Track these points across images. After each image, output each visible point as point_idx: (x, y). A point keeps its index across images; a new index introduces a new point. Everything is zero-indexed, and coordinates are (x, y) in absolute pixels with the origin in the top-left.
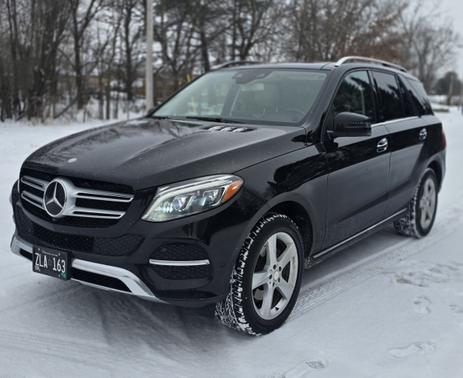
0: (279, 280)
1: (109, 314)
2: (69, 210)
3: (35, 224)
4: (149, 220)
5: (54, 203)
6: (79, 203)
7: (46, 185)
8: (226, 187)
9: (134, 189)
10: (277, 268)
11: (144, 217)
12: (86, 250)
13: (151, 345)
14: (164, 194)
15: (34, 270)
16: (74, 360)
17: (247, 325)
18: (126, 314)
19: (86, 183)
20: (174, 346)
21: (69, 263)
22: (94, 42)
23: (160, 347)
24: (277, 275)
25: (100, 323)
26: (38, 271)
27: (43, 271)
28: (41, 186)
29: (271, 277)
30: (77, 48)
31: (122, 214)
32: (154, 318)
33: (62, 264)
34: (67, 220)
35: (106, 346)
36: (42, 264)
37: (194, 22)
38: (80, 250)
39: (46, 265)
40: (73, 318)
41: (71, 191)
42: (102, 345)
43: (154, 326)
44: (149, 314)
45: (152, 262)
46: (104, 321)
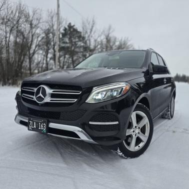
0: (139, 133)
1: (62, 151)
2: (48, 99)
3: (28, 108)
4: (89, 102)
5: (40, 96)
6: (53, 96)
7: (36, 89)
8: (124, 88)
9: (83, 87)
10: (137, 127)
11: (86, 102)
12: (56, 119)
13: (88, 164)
14: (96, 90)
15: (29, 130)
16: (52, 174)
17: (122, 153)
18: (70, 150)
19: (56, 87)
20: (98, 165)
21: (48, 125)
22: (36, 61)
23: (92, 165)
24: (137, 131)
25: (59, 155)
26: (31, 130)
27: (33, 130)
28: (33, 90)
29: (134, 131)
30: (30, 62)
31: (76, 100)
32: (83, 152)
33: (44, 126)
34: (47, 104)
35: (66, 166)
36: (33, 126)
37: (70, 55)
38: (53, 118)
39: (35, 127)
40: (46, 153)
41: (49, 91)
42: (63, 165)
43: (86, 156)
44: (81, 150)
45: (90, 123)
46: (61, 154)
